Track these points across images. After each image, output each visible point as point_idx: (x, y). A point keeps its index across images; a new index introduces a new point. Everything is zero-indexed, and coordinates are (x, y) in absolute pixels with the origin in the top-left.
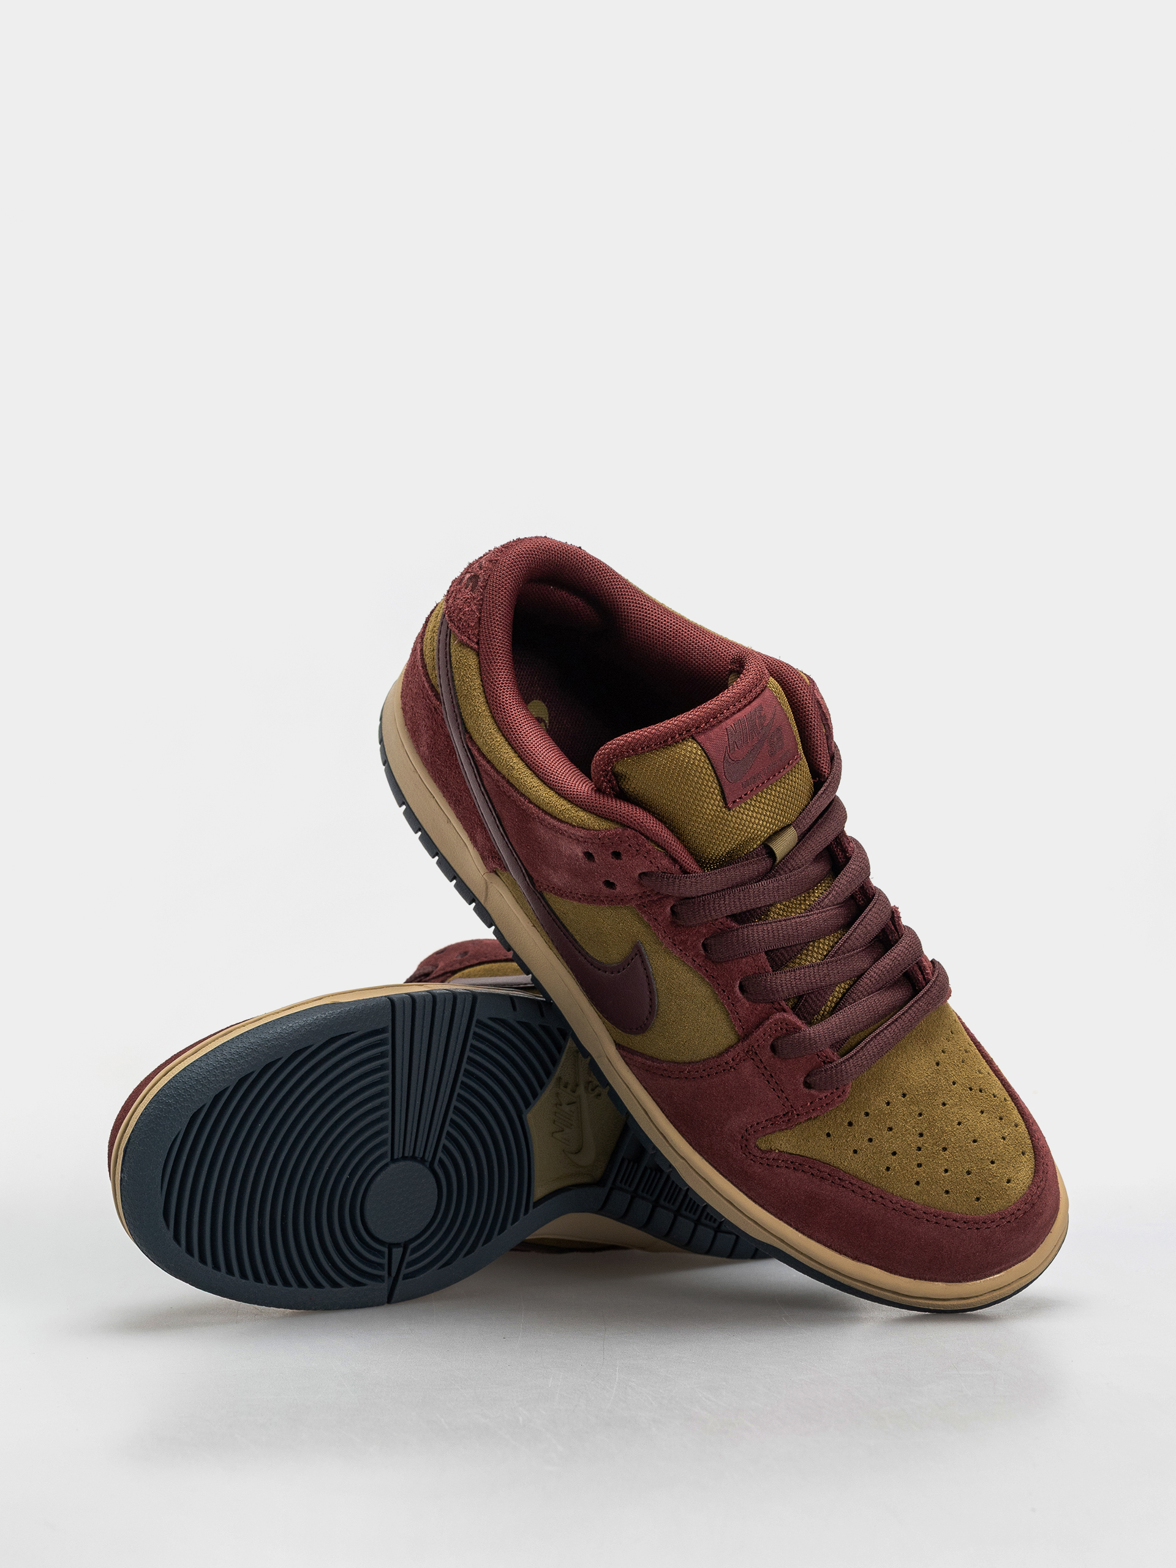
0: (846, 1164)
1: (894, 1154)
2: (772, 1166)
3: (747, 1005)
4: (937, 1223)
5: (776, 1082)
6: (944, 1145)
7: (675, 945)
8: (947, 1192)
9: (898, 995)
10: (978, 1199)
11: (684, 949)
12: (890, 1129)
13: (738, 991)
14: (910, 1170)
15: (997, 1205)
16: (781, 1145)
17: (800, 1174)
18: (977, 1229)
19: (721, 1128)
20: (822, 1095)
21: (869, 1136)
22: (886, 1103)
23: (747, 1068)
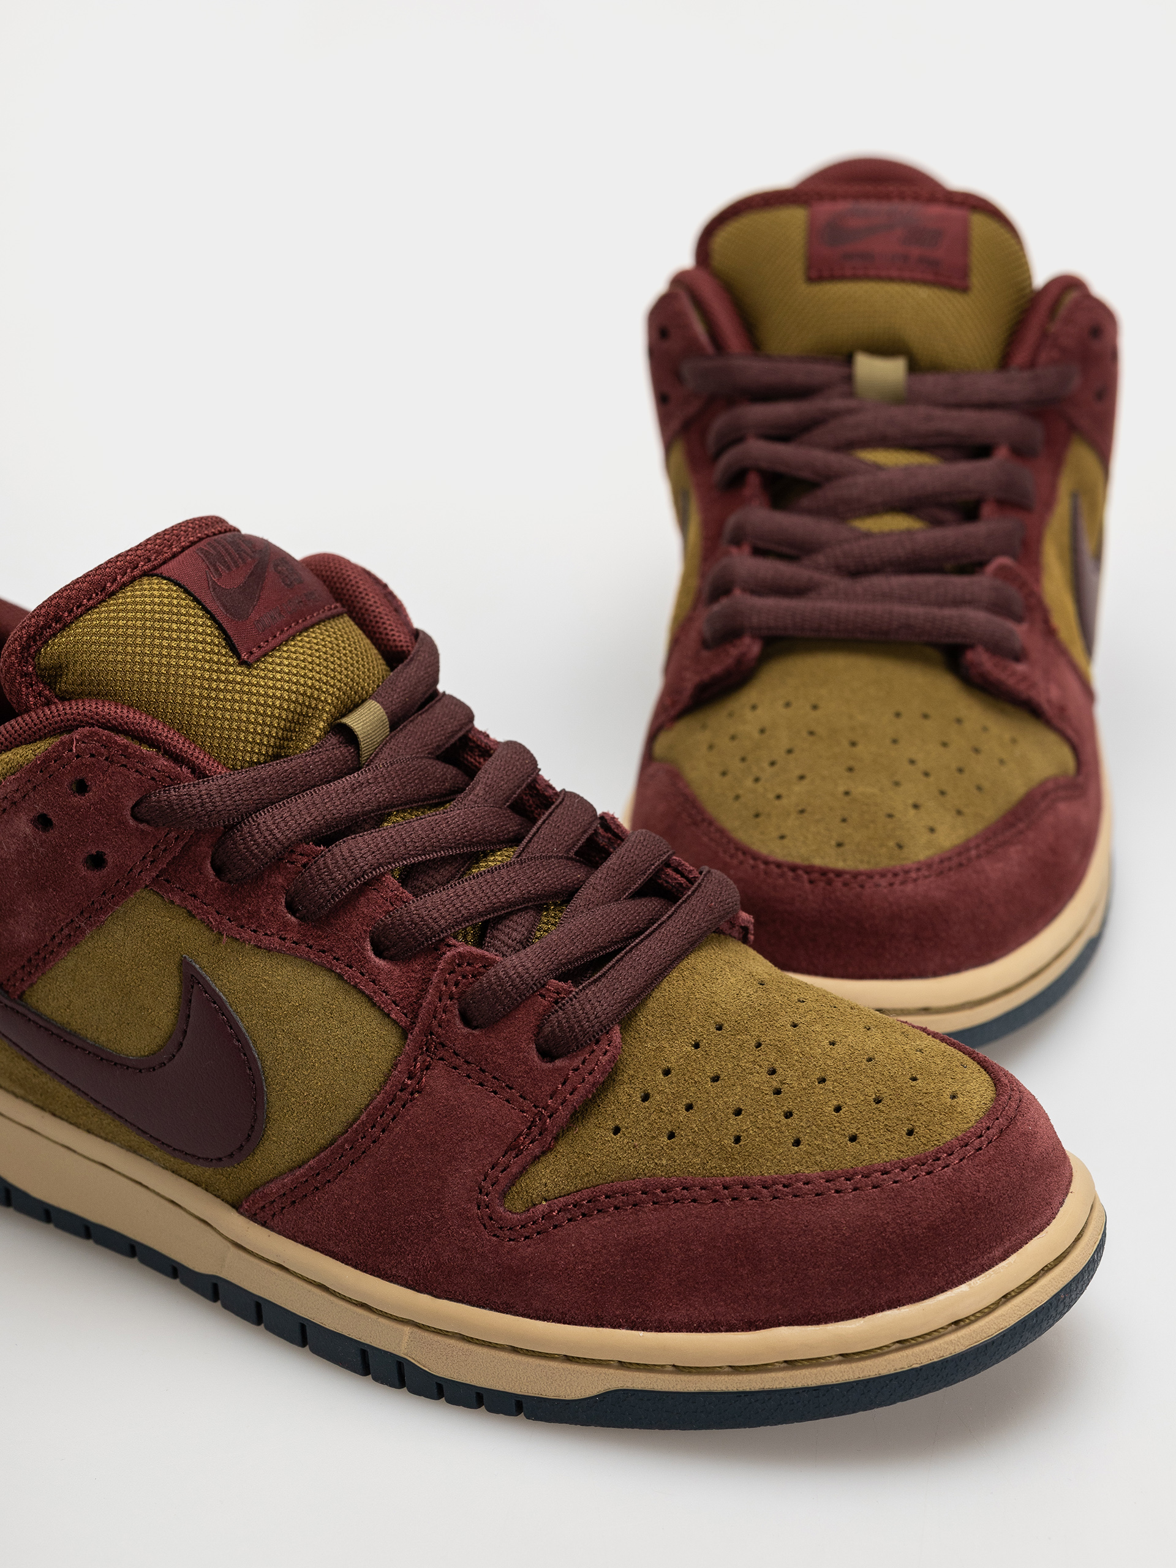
0: (664, 1162)
1: (738, 1112)
2: (546, 1231)
3: (397, 972)
4: (855, 1189)
5: (494, 1077)
6: (818, 1074)
7: (242, 927)
8: (853, 1139)
9: (650, 905)
10: (910, 1133)
11: (260, 926)
12: (715, 1079)
13: (373, 956)
14: (773, 1125)
15: (949, 1132)
16: (546, 1185)
17: (597, 1220)
18: (928, 1173)
19: (439, 1211)
20: (577, 1062)
21: (685, 1101)
22: (693, 1046)
23: (438, 1080)
